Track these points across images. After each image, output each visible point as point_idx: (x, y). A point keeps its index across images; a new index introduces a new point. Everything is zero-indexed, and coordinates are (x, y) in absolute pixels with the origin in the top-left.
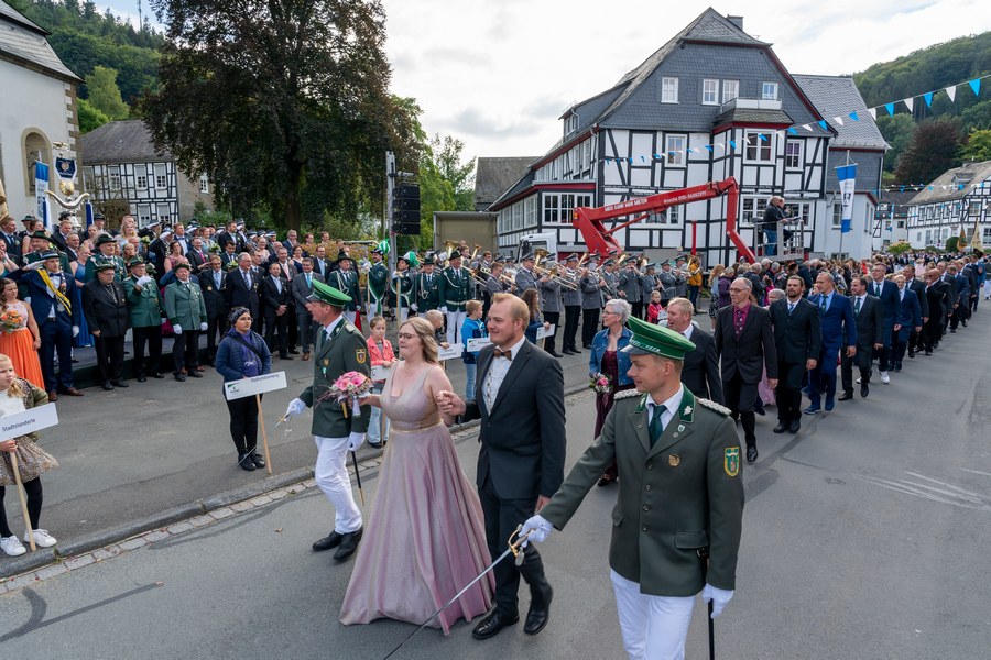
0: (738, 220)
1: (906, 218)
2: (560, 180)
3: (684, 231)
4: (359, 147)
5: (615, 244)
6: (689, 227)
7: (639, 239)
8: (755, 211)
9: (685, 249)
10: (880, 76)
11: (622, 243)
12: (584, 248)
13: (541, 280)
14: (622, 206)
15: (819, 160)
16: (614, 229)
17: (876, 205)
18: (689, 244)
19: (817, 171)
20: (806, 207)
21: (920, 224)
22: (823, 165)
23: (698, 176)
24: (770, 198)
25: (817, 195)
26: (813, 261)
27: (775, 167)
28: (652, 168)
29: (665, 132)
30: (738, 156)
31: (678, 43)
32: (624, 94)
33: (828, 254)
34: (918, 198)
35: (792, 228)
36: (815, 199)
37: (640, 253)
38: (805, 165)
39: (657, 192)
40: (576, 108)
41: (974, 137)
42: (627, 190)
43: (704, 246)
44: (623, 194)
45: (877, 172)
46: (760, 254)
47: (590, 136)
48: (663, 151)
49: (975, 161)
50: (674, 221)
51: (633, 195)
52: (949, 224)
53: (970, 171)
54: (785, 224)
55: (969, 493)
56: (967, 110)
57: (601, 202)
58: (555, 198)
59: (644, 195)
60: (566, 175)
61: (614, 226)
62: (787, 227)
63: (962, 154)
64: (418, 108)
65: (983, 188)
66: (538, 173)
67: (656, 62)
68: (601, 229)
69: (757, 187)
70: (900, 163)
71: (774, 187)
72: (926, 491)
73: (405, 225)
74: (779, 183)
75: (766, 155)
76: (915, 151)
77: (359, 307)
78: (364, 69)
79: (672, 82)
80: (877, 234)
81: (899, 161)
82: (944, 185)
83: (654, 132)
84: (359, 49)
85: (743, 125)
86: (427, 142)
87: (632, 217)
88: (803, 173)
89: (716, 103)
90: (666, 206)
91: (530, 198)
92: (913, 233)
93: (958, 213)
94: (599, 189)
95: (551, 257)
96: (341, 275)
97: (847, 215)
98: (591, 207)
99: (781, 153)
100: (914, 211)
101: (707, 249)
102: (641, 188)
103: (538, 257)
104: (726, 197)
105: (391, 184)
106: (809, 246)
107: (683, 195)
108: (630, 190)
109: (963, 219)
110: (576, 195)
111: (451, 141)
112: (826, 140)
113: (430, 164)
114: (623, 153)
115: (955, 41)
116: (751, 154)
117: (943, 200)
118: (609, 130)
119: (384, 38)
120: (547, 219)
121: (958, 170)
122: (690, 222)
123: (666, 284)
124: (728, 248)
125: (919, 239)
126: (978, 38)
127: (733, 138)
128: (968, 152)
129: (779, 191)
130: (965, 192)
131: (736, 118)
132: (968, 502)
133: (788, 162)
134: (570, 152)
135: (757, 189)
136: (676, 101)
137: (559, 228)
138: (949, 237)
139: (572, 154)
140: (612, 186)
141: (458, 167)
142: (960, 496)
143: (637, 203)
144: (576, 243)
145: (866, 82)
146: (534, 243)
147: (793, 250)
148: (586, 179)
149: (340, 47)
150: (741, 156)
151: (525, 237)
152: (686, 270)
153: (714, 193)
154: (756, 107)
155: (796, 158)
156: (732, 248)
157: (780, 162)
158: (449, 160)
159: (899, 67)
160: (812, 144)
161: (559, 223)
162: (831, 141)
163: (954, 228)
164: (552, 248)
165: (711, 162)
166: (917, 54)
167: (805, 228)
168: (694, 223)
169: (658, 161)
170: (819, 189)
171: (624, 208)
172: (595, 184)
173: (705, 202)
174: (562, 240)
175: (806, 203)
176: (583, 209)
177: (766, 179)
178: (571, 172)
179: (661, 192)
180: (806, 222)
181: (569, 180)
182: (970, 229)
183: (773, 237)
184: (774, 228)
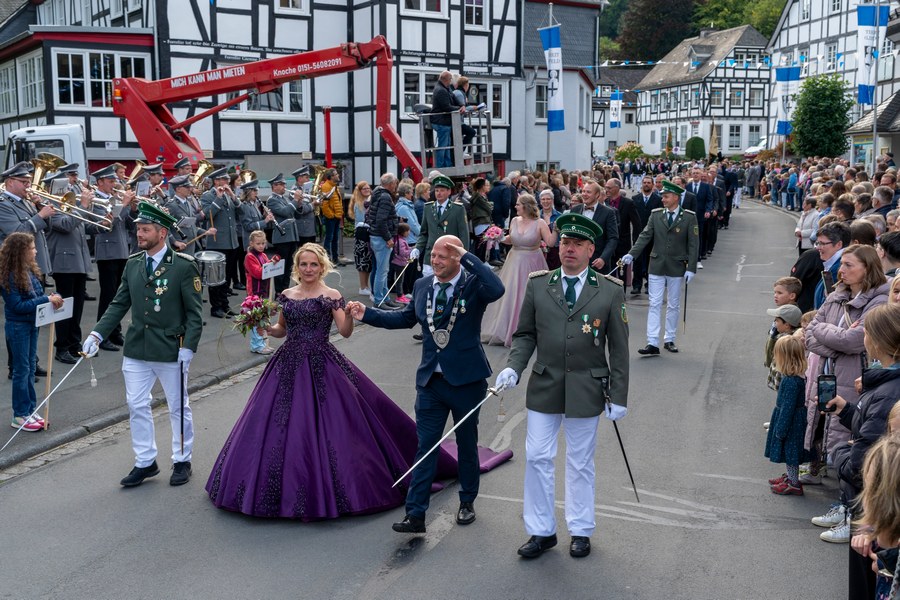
0: (396, 107)
1: (635, 108)
2: (87, 26)
3: (312, 125)
5: (196, 149)
6: (320, 117)
7: (238, 138)
8: (422, 93)
9: (316, 156)
11: (206, 144)
12: (138, 154)
13: (42, 214)
14: (201, 79)
15: (512, 16)
16: (191, 119)
17: (593, 88)
18: (321, 148)
19: (510, 32)
21: (654, 117)
22: (517, 24)
23: (330, 32)
25: (511, 71)
26: (512, 175)
27: (448, 22)
28: (254, 13)
33: (532, 164)
34: (647, 80)
35: (475, 121)
36: (509, 76)
37: (241, 162)
38: (493, 22)
39: (263, 56)
42: (211, 51)
43: (346, 150)
44: (205, 58)
45: (591, 38)
46: (430, 165)
49: (717, 28)
50: (296, 107)
51: (223, 59)
52: (688, 118)
53: (709, 43)
54: (464, 115)
55: (703, 507)
57: (166, 71)
58: (78, 59)
59: (241, 61)
60: (97, 17)
61: (191, 113)
62: (466, 121)
63: (700, 18)
65: (725, 68)
66: (42, 10)
68: (169, 121)
69: (424, 54)
70: (624, 26)
71: (449, 56)
72: (651, 512)
74: (455, 49)
75: (434, 2)
76: (643, 9)
80: (600, 132)
81: (623, 25)
82: (677, 63)
87: (223, 99)
88: (490, 35)
90: (279, 81)
91: (26, 57)
92: (645, 130)
93: (697, 102)
94: (159, 43)
95: (71, 171)
97: (556, 102)
98: (148, 79)
100: (645, 99)
101: (352, 155)
102: (235, 48)
103: (39, 171)
104: (375, 68)
106: (504, 151)
107: (308, 62)
108: (217, 50)
109: (704, 113)
110: (118, 56)
117: (678, 84)
120: (64, 99)
121: (695, 40)
122: (320, 109)
123: (280, 216)
124: (384, 155)
125: (653, 140)
128: (707, 15)
129: (457, 62)
130: (705, 72)
132: (700, 520)
133: (468, 15)
135: (423, 58)
137: (88, 116)
138: (689, 137)
140: (184, 42)
142: (692, 514)
143: (228, 74)
144: (123, 144)
146: (39, 143)
147: (478, 159)
148: (136, 27)
150: (396, 2)
151: (20, 132)
152: (312, 192)
153: (353, 62)
155: (479, 10)
156: (390, 154)
157: (456, 15)
161: (88, 106)
163: (695, 125)
164: (75, 154)
165: (350, 8)
167: (495, 122)
168: (327, 112)
169: (265, 2)
170: (513, 61)
171: (207, 83)
172: (151, 36)
173: (344, 76)
174: (95, 138)
175: (498, 83)
176: (132, 82)
177: (436, 44)
178: (107, 12)
179: (270, 57)
180: (497, 113)
181: (104, 26)
182: (712, 127)
183: (447, 137)
184: (448, 121)
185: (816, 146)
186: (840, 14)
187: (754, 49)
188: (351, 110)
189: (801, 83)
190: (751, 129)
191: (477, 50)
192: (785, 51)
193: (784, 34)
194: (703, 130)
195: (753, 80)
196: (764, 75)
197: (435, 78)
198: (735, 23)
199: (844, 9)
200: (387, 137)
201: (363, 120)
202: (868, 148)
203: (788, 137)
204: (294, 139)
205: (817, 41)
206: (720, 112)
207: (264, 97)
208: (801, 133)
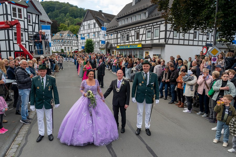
21: (54, 45)
27: (24, 22)
52: (60, 45)
53: (63, 33)
65: (66, 37)
71: (25, 29)
88: (32, 26)
93: (62, 43)
109: (63, 45)
112: (39, 16)
117: (58, 40)
130: (63, 38)
157: (26, 20)
160: (34, 16)
182: (65, 47)
185: (89, 51)
186: (90, 29)
189: (86, 40)
192: (80, 35)
193: (80, 32)
194: (63, 48)
199: (91, 28)
202: (103, 51)
203: (84, 49)
205: (86, 33)
206: (66, 45)
208: (87, 48)
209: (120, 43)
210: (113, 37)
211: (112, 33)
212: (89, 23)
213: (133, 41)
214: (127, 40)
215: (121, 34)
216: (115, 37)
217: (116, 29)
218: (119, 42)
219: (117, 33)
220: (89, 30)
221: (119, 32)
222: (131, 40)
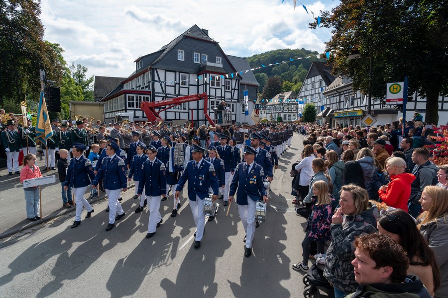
0: (209, 109)
1: (266, 110)
2: (135, 89)
3: (189, 113)
4: (25, 65)
5: (159, 118)
6: (190, 111)
7: (171, 116)
8: (215, 106)
9: (189, 120)
10: (256, 59)
11: (163, 117)
12: (147, 119)
14: (162, 102)
15: (237, 88)
16: (160, 111)
18: (190, 119)
19: (236, 92)
20: (233, 105)
21: (270, 112)
22: (238, 90)
23: (193, 91)
24: (220, 101)
25: (236, 101)
27: (221, 89)
28: (175, 87)
29: (180, 72)
30: (208, 84)
31: (184, 36)
32: (162, 55)
33: (241, 123)
34: (268, 104)
35: (227, 113)
37: (171, 122)
38: (232, 89)
39: (177, 96)
40: (142, 58)
41: (284, 83)
42: (164, 95)
44: (163, 97)
46: (216, 123)
47: (148, 71)
48: (179, 80)
49: (285, 92)
50: (185, 109)
51: (167, 97)
52: (278, 113)
53: (283, 95)
56: (282, 74)
57: (154, 100)
58: (133, 97)
59: (172, 98)
60: (138, 87)
61: (159, 110)
63: (281, 89)
64: (61, 49)
65: (287, 101)
66: (125, 85)
67: (175, 43)
68: (154, 112)
69: (216, 97)
70: (264, 91)
71: (221, 97)
73: (52, 107)
74: (223, 96)
75: (218, 84)
76: (268, 87)
77: (21, 150)
78: (27, 26)
79: (182, 52)
82: (275, 100)
83: (175, 72)
84: (24, 15)
85: (210, 72)
86: (66, 66)
87: (167, 107)
88: (231, 92)
89: (199, 62)
90: (181, 103)
91: (121, 96)
92: (268, 115)
93: (281, 109)
94: (152, 94)
96: (9, 132)
97: (247, 109)
98: (149, 102)
99: (223, 84)
100: (268, 108)
101: (198, 120)
102: (170, 95)
103: (123, 124)
104: (204, 100)
105: (43, 86)
106: (235, 120)
107: (188, 98)
108: (166, 95)
109: (282, 111)
110: (142, 96)
111: (80, 66)
112: (239, 81)
113: (69, 77)
114: (162, 79)
115: (278, 50)
116: (213, 84)
117: (277, 104)
118: (156, 69)
119: (39, 12)
120: (129, 106)
121: (281, 94)
122: (190, 109)
124: (206, 120)
126: (284, 50)
127: (206, 77)
128: (283, 88)
131: (207, 69)
133: (226, 88)
134: (139, 77)
136: (183, 60)
137: (135, 110)
138: (279, 117)
139: (140, 78)
140: (158, 93)
141: (85, 80)
143: (169, 101)
144: (143, 117)
145: (252, 61)
146: (123, 117)
147: (228, 122)
148: (147, 89)
149: (12, 12)
150: (209, 84)
151: (118, 114)
153: (199, 98)
154: (214, 66)
155: (229, 86)
157: (223, 87)
158: (80, 76)
159: (262, 57)
160: (234, 82)
161: (135, 108)
162: (241, 81)
163: (280, 114)
164: (132, 120)
165: (198, 86)
166: (267, 53)
167: (232, 113)
168: (192, 110)
169: (178, 84)
170: (237, 98)
171: (163, 103)
172: (150, 92)
173: (197, 101)
174: (136, 115)
175: (233, 103)
176: (146, 103)
177: (219, 94)
178: (140, 86)
179: (179, 97)
180: (233, 111)
181: (139, 89)
182: (284, 115)
183: (221, 117)
184: (221, 113)
185: (308, 120)
187: (294, 96)
188: (198, 109)
189: (305, 105)
190: (293, 115)
191: (228, 96)
192: (301, 97)
193: (301, 93)
194: (282, 115)
195: (294, 104)
196: (297, 103)
197: (218, 102)
198: (289, 90)
199: (315, 88)
200: (206, 116)
201: (201, 112)
202: (320, 120)
203: (302, 117)
204: (184, 116)
205: (309, 95)
206: (286, 111)
207: (177, 106)
208: (305, 116)
209: (343, 109)
210: (335, 102)
211: (335, 95)
212: (313, 80)
213: (359, 105)
214: (352, 105)
215: (345, 96)
216: (338, 101)
217: (339, 89)
218: (342, 107)
219: (340, 95)
220: (313, 91)
221: (342, 93)
222: (356, 105)
